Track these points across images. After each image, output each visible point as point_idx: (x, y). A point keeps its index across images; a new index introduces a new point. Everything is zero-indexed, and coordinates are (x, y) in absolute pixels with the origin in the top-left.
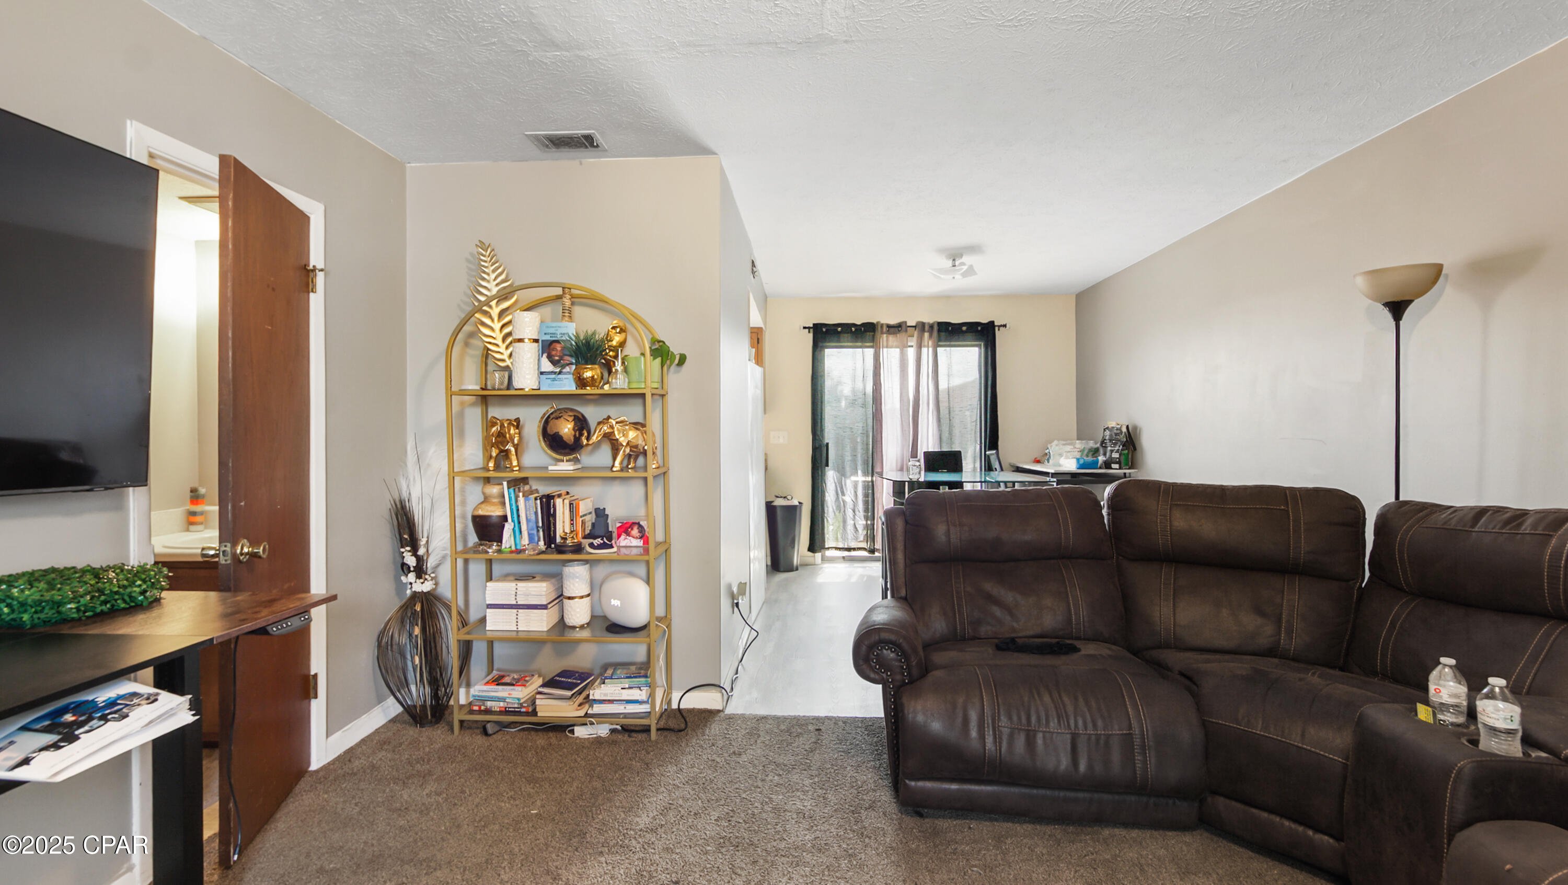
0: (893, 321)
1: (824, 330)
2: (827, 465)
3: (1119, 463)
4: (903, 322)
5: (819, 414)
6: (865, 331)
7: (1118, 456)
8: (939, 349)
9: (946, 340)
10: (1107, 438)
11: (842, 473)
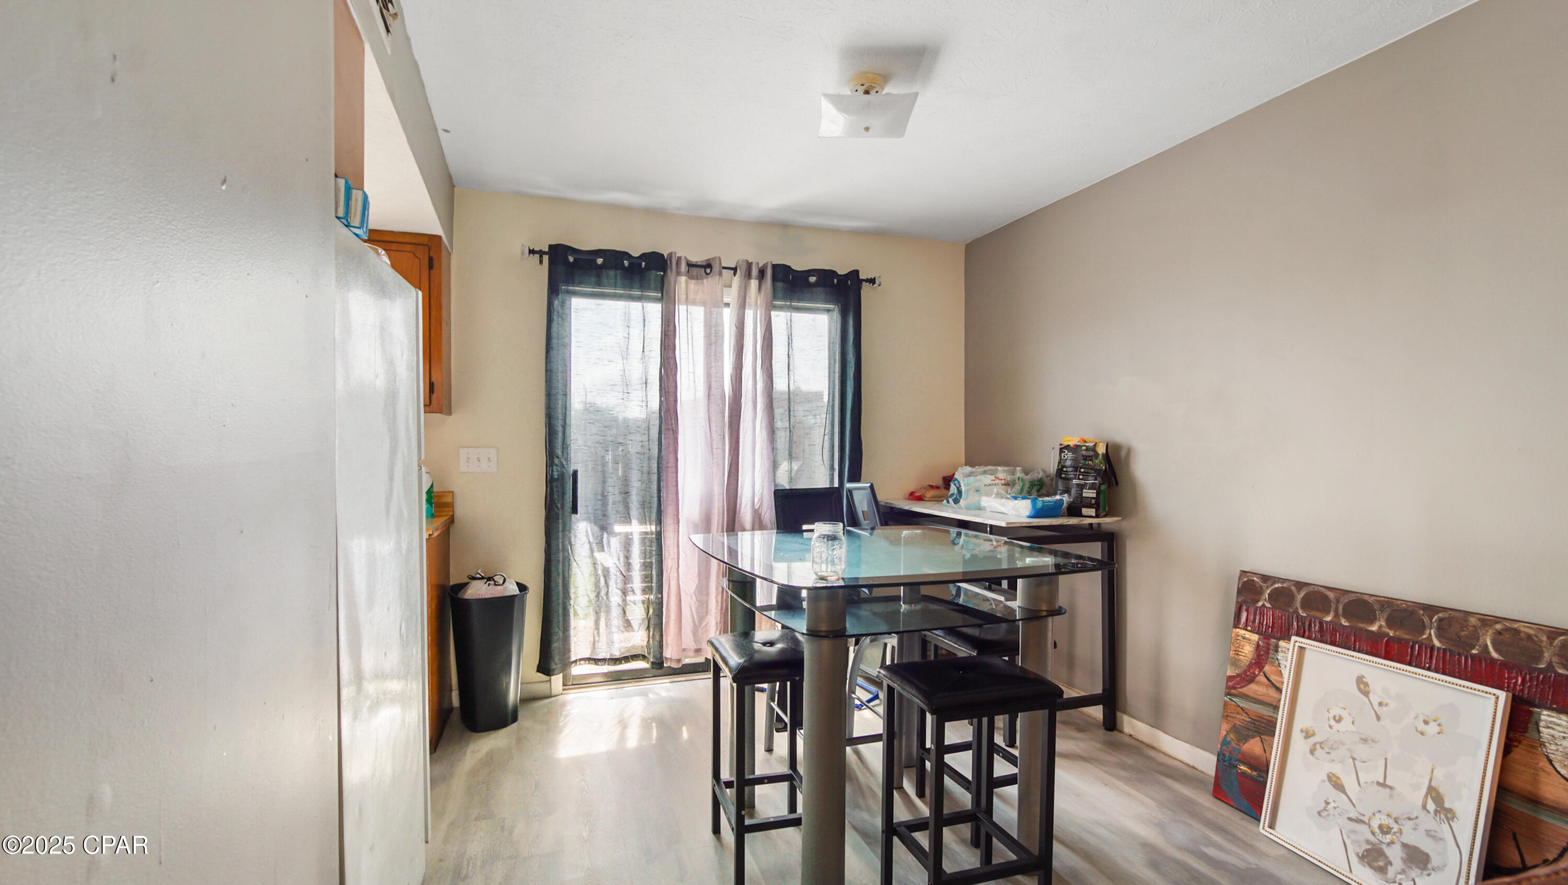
0: (698, 257)
1: (571, 259)
2: (575, 510)
3: (1097, 506)
4: (714, 259)
5: (560, 417)
6: (648, 268)
7: (1095, 495)
8: (774, 314)
9: (784, 298)
10: (1068, 463)
11: (603, 526)
